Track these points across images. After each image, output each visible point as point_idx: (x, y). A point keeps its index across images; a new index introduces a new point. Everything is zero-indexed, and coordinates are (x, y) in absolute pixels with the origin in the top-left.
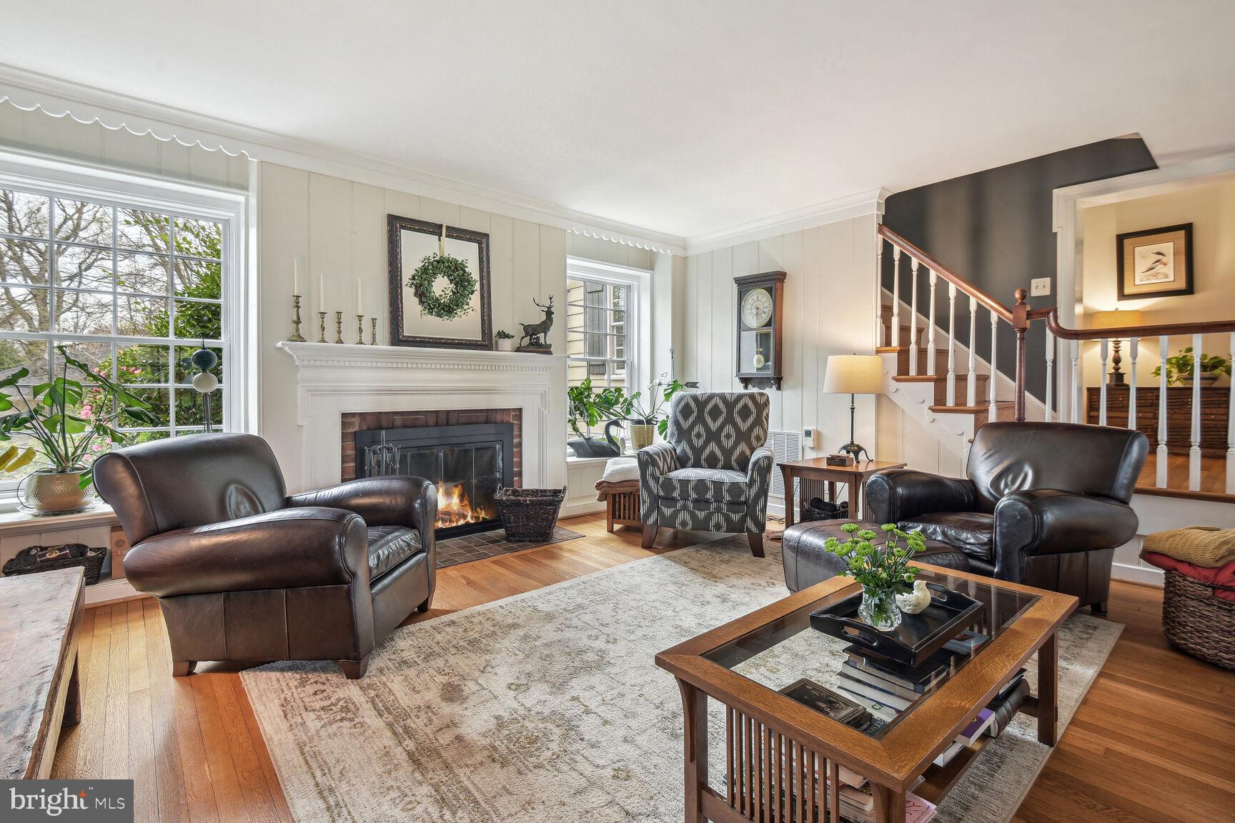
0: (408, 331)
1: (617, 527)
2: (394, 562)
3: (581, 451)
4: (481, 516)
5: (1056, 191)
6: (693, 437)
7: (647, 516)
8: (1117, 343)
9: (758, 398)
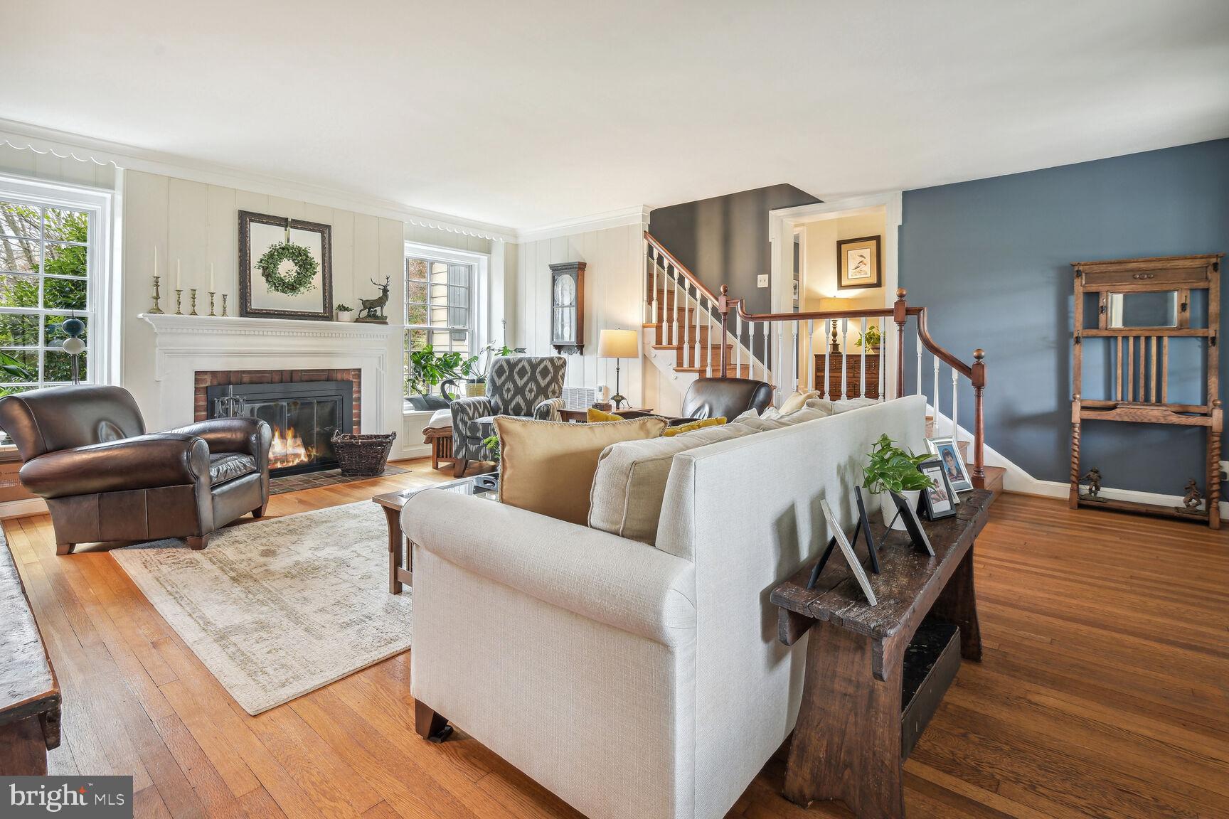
0: (255, 305)
1: (441, 465)
2: (231, 475)
3: (419, 405)
4: (312, 454)
5: (770, 212)
6: (504, 392)
7: (458, 452)
8: (835, 321)
9: (556, 361)
